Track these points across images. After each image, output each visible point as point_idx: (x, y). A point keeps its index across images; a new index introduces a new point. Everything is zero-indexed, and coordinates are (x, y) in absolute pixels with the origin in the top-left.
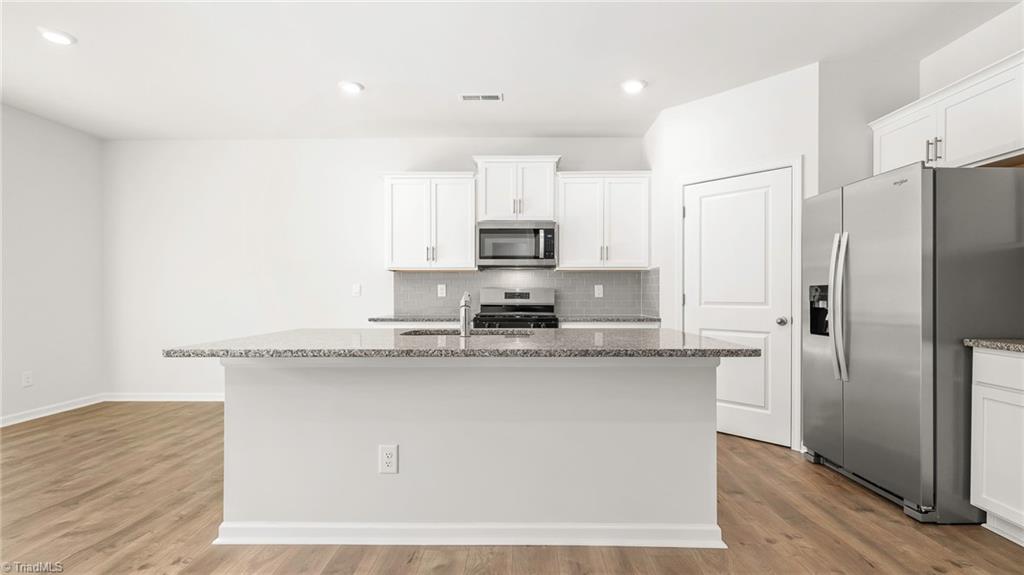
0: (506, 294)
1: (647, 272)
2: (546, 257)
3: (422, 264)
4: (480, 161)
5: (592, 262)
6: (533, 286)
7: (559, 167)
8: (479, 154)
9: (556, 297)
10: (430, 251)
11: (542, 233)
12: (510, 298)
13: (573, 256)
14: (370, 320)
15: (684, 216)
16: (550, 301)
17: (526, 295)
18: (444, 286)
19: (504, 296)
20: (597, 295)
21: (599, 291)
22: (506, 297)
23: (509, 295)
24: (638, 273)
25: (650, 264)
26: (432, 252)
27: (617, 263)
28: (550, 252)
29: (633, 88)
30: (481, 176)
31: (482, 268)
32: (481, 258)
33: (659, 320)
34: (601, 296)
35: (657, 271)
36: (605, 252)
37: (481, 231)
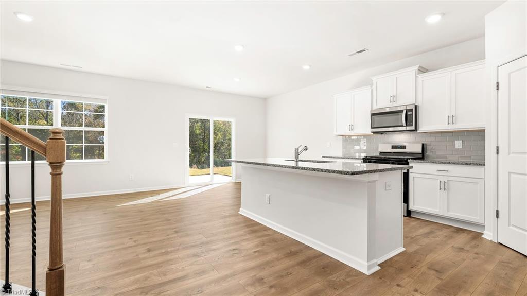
0: (392, 146)
4: (374, 79)
5: (444, 126)
10: (350, 127)
11: (403, 113)
12: (394, 148)
13: (428, 123)
14: (323, 157)
16: (419, 150)
17: (404, 147)
19: (391, 147)
20: (457, 147)
21: (458, 144)
22: (392, 148)
23: (393, 147)
26: (351, 127)
27: (459, 126)
28: (410, 122)
30: (374, 87)
32: (372, 128)
34: (461, 147)
36: (452, 119)
37: (373, 115)
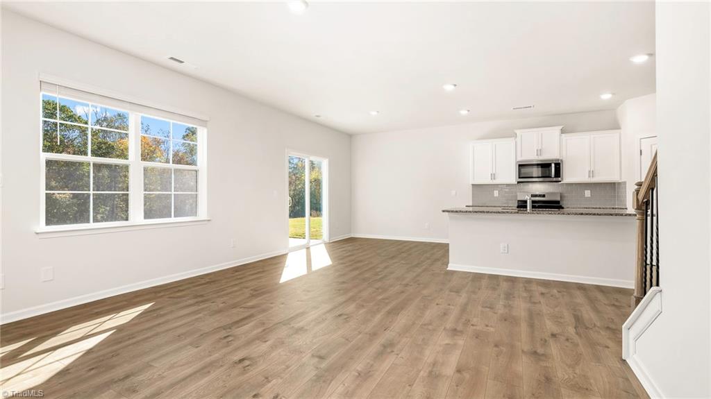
1: (619, 183)
2: (555, 177)
3: (488, 181)
4: (518, 132)
5: (583, 178)
6: (547, 191)
7: (563, 131)
8: (517, 129)
9: (561, 197)
11: (553, 165)
12: (534, 197)
13: (570, 176)
15: (641, 154)
16: (558, 199)
17: (544, 196)
18: (497, 192)
19: (531, 196)
20: (586, 196)
21: (588, 193)
24: (614, 183)
25: (621, 179)
26: (493, 176)
27: (599, 179)
28: (558, 174)
29: (606, 96)
30: (518, 139)
31: (518, 182)
32: (519, 178)
33: (626, 209)
34: (589, 196)
35: (625, 183)
36: (592, 174)
37: (520, 165)
